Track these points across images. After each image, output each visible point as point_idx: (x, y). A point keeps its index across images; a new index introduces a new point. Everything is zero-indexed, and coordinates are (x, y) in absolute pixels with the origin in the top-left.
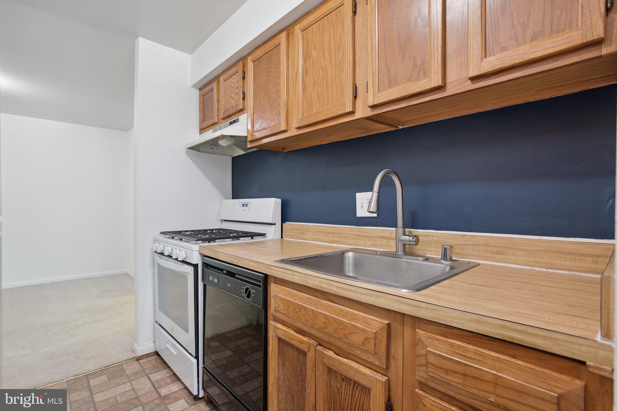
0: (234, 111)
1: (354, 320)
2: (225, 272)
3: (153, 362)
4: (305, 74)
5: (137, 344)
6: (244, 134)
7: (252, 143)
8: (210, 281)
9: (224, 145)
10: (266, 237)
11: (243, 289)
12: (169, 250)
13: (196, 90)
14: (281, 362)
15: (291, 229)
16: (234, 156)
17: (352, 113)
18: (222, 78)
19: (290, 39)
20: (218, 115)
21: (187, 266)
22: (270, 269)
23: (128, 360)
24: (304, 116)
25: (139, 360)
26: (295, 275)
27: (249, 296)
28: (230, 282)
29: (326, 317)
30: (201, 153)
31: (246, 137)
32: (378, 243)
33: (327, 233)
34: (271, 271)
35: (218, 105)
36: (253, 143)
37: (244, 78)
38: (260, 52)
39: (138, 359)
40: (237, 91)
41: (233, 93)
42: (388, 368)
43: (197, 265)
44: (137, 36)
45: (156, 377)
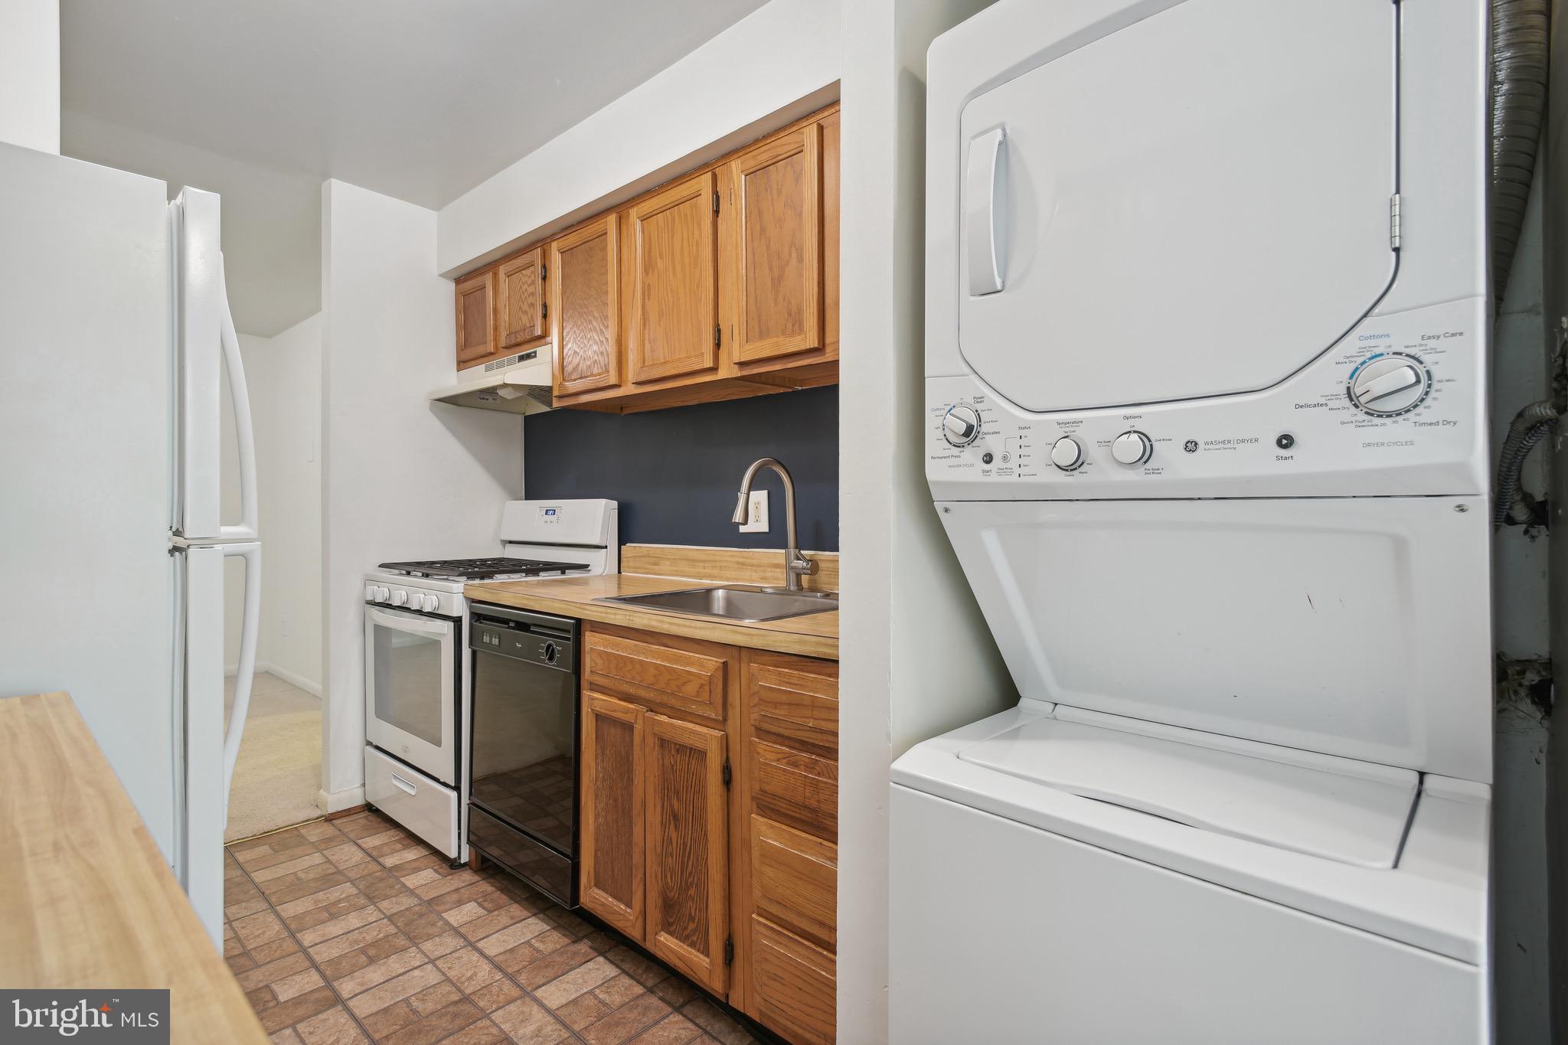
0: (528, 337)
1: (688, 664)
2: (512, 624)
3: (363, 821)
4: (646, 293)
5: (327, 791)
6: (546, 381)
7: (561, 399)
8: (486, 643)
9: (509, 397)
10: (590, 571)
11: (542, 648)
12: (401, 596)
13: (448, 281)
14: (599, 752)
15: (634, 557)
16: (526, 414)
17: (714, 369)
18: (502, 270)
19: (624, 228)
20: (495, 339)
21: (439, 622)
22: (583, 609)
23: (307, 821)
24: (646, 364)
25: (331, 820)
26: (618, 614)
27: (551, 658)
28: (520, 641)
29: (656, 666)
30: (461, 408)
31: (549, 389)
32: (768, 574)
33: (693, 561)
34: (585, 612)
35: (495, 319)
36: (565, 399)
37: (544, 278)
38: (572, 239)
39: (330, 818)
40: (531, 300)
41: (526, 303)
42: (725, 720)
43: (461, 618)
44: (326, 176)
45: (372, 842)
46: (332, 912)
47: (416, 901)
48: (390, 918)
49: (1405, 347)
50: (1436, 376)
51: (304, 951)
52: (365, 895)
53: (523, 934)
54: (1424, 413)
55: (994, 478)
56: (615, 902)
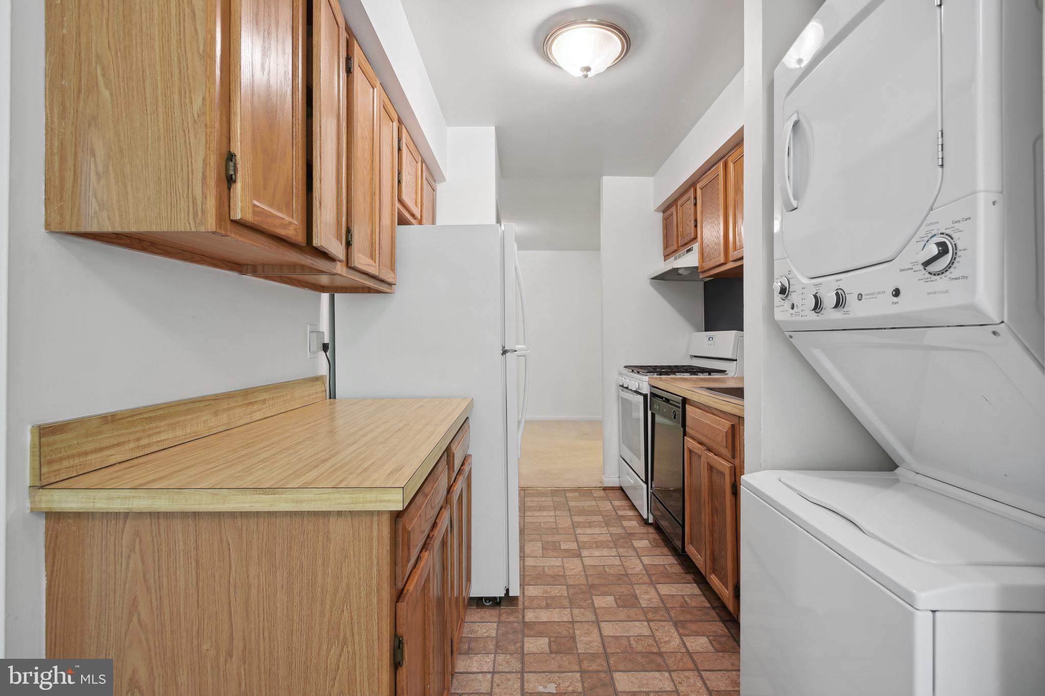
0: (690, 239)
1: (719, 425)
2: (664, 399)
3: (617, 494)
5: (604, 476)
6: (696, 264)
7: (703, 273)
8: (656, 408)
10: (727, 374)
11: (672, 412)
12: (627, 382)
13: (660, 213)
18: (679, 203)
20: (677, 242)
21: (639, 396)
22: (684, 392)
23: (596, 487)
27: (675, 418)
30: (666, 281)
35: (677, 230)
37: (695, 204)
38: (706, 179)
39: (605, 489)
40: (690, 218)
41: (689, 220)
42: (733, 458)
43: (647, 394)
44: (602, 176)
45: (617, 503)
46: (590, 525)
47: (624, 532)
48: (611, 535)
49: (946, 229)
50: (959, 247)
51: (575, 535)
52: (605, 523)
53: (663, 561)
54: (954, 272)
55: (795, 318)
56: (697, 553)
